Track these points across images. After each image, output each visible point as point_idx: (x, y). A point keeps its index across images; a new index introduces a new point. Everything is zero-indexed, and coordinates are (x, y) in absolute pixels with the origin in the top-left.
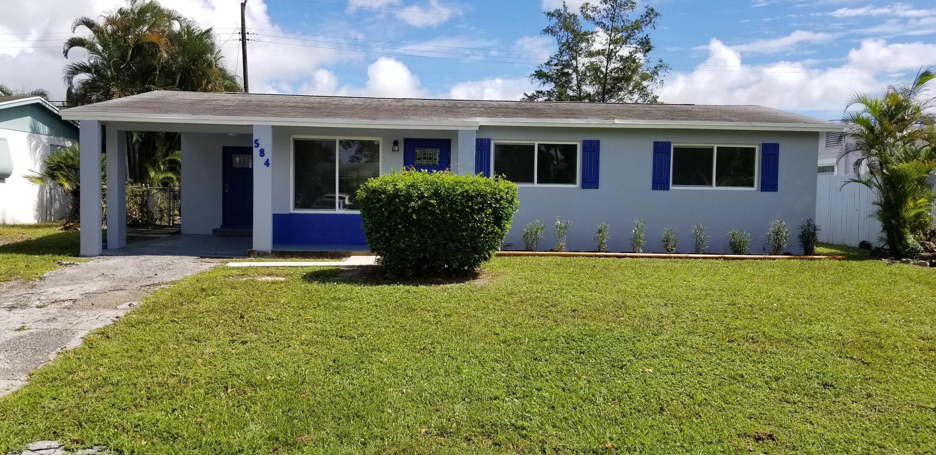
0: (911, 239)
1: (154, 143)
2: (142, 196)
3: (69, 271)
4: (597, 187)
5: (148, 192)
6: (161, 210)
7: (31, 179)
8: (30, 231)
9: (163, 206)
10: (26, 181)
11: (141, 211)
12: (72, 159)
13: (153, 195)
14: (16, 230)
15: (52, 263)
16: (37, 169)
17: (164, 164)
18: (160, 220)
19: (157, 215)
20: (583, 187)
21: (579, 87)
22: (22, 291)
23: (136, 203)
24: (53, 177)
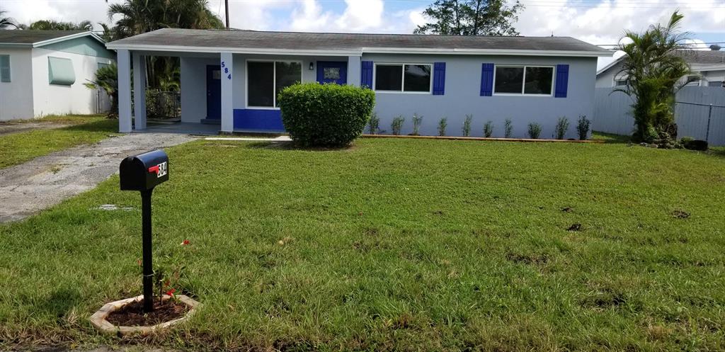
0: (652, 130)
1: (164, 61)
2: (156, 97)
3: (113, 140)
4: (443, 94)
5: (161, 95)
6: (169, 107)
7: (88, 85)
8: (88, 119)
9: (170, 104)
10: (84, 86)
11: (156, 107)
12: (112, 72)
13: (164, 97)
14: (79, 118)
15: (104, 136)
16: (91, 78)
17: (171, 76)
18: (169, 113)
19: (167, 110)
20: (434, 94)
21: (458, 21)
22: (89, 149)
23: (153, 102)
24: (100, 84)
